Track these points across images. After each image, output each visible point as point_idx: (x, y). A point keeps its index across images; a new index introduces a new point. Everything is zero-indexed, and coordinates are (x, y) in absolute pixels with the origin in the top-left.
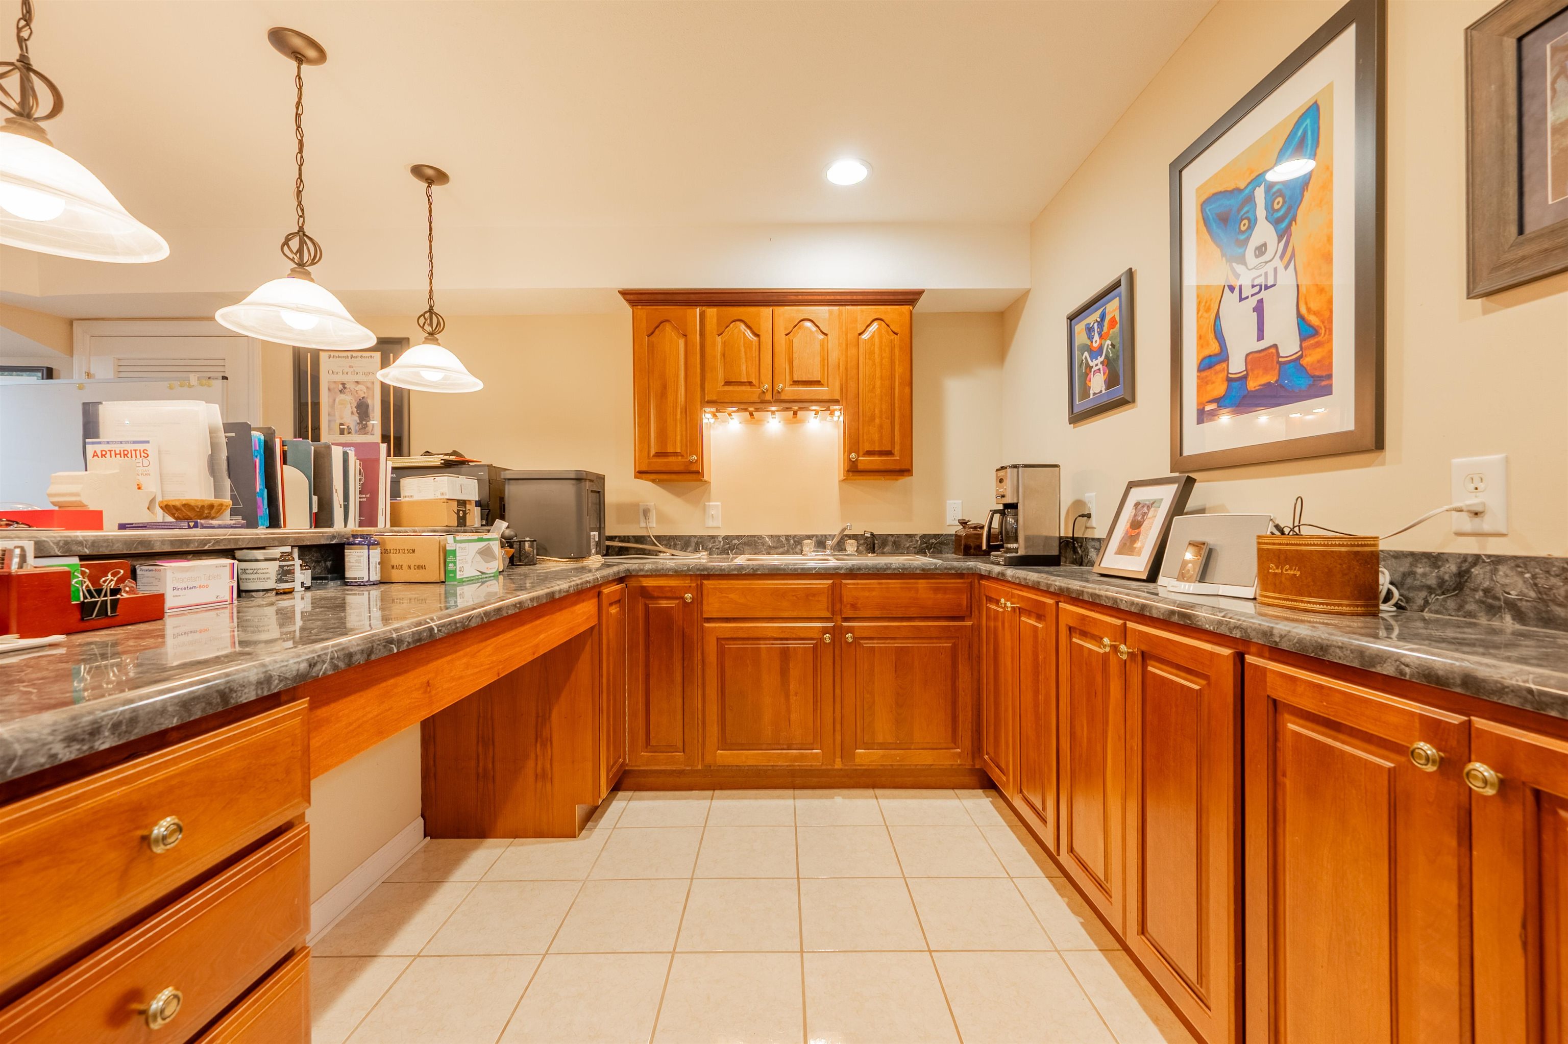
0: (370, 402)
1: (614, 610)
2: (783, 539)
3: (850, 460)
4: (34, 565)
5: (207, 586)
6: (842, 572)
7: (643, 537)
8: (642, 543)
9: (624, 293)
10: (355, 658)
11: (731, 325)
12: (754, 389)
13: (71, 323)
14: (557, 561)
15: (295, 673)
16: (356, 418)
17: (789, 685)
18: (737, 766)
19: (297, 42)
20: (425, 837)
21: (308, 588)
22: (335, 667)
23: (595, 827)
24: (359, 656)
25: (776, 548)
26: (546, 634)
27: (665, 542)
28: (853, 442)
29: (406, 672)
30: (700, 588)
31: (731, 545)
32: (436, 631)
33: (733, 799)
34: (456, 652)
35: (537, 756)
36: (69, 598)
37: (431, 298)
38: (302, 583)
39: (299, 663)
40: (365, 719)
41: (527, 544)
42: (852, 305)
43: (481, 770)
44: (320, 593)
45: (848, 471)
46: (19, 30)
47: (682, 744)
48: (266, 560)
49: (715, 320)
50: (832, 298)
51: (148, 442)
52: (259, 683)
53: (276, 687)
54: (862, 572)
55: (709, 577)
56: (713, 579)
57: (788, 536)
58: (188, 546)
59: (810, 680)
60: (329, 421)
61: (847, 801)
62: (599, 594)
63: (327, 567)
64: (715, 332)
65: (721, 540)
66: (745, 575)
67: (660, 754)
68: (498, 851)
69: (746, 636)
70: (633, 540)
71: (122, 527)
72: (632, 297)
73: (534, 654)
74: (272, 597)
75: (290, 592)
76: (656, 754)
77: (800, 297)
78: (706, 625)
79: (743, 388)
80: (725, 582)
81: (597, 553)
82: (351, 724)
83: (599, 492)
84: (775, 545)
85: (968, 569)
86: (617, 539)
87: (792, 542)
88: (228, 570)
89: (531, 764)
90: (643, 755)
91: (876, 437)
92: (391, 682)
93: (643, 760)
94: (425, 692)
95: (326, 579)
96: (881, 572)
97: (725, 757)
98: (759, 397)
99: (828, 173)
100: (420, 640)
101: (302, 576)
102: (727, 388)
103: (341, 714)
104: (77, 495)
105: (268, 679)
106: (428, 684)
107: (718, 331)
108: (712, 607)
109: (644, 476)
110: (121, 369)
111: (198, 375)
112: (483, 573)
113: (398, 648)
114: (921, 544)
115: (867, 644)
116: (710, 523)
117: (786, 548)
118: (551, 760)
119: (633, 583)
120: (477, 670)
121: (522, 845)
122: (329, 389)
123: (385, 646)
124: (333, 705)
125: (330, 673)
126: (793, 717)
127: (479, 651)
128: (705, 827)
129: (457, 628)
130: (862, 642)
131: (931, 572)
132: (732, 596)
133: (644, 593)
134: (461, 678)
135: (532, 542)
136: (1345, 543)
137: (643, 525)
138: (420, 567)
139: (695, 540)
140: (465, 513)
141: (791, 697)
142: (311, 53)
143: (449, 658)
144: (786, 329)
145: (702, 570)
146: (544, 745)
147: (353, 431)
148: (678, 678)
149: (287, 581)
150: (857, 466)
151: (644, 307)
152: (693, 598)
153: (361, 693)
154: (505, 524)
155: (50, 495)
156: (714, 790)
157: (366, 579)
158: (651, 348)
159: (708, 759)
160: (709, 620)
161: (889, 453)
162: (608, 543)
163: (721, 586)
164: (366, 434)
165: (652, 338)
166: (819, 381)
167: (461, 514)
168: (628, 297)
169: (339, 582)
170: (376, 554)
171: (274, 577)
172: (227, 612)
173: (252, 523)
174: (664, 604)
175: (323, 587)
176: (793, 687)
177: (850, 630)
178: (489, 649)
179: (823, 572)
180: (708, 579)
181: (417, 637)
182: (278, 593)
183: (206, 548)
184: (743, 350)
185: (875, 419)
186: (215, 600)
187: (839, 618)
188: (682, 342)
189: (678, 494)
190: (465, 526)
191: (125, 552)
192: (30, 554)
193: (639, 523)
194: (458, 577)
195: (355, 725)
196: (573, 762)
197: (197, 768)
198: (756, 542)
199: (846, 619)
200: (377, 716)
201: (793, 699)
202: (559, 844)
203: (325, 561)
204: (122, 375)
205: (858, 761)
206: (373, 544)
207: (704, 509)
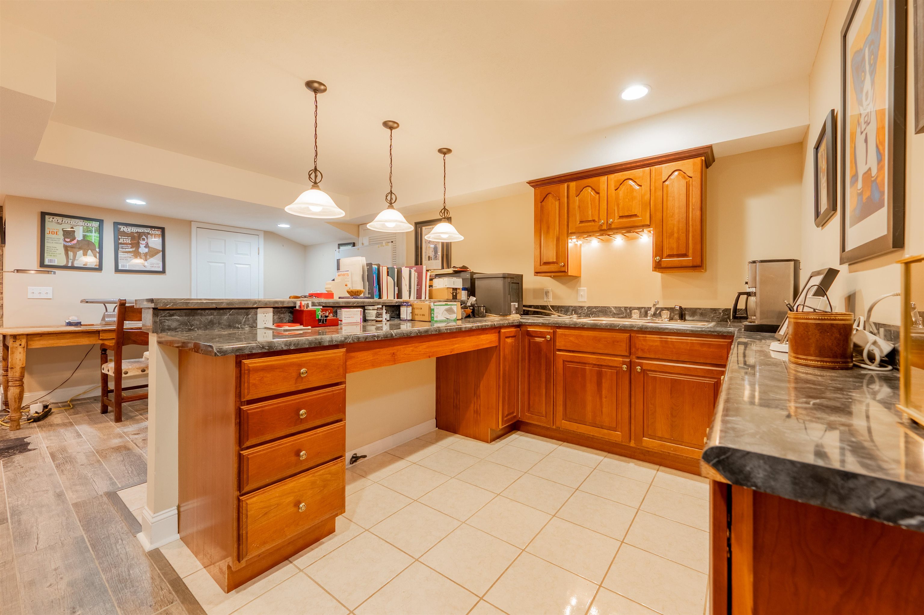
0: (438, 246)
1: (509, 340)
2: (623, 309)
3: (656, 261)
4: (311, 308)
5: (353, 317)
6: (635, 329)
7: (545, 306)
8: (544, 309)
9: (529, 183)
10: (360, 339)
11: (584, 190)
12: (596, 224)
13: (359, 226)
14: (495, 316)
15: (340, 340)
16: (433, 253)
17: (602, 392)
18: (573, 431)
19: (391, 124)
20: (436, 427)
21: (388, 321)
22: (354, 341)
23: (499, 442)
24: (362, 339)
25: (618, 314)
26: (459, 345)
27: (556, 309)
28: (659, 250)
29: (384, 348)
30: (554, 333)
31: (591, 311)
32: (394, 335)
33: (571, 448)
34: (407, 345)
35: (474, 403)
36: (315, 317)
37: (444, 203)
38: (386, 319)
39: (342, 338)
40: (367, 360)
41: (482, 308)
42: (660, 165)
43: (455, 404)
44: (392, 322)
45: (655, 268)
46: (315, 159)
47: (545, 413)
48: (373, 310)
49: (574, 189)
50: (642, 163)
51: (348, 271)
52: (329, 341)
53: (334, 343)
54: (648, 330)
55: (560, 327)
56: (562, 329)
57: (626, 307)
58: (349, 304)
59: (615, 391)
60: (425, 255)
61: (636, 467)
62: (499, 332)
63: (396, 313)
64: (575, 195)
65: (586, 308)
66: (578, 327)
67: (534, 416)
68: (458, 439)
69: (578, 361)
70: (540, 307)
71: (340, 298)
72: (533, 184)
73: (451, 352)
74: (374, 323)
75: (381, 321)
76: (533, 415)
77: (624, 167)
78: (557, 353)
79: (590, 224)
80: (568, 331)
81: (516, 313)
82: (362, 360)
83: (518, 283)
84: (617, 312)
85: (728, 332)
86: (533, 307)
87: (628, 311)
88: (360, 312)
89: (472, 405)
90: (526, 415)
91: (675, 246)
92: (377, 350)
93: (527, 417)
94: (392, 356)
95: (394, 318)
96: (661, 331)
97: (566, 425)
98: (599, 228)
99: (622, 95)
100: (387, 337)
101: (386, 316)
102: (581, 225)
103: (358, 356)
104: (330, 288)
105: (332, 341)
106: (394, 353)
107: (576, 194)
108: (560, 344)
109: (539, 274)
110: (371, 241)
111: (385, 241)
112: (448, 319)
113: (377, 339)
114: (723, 315)
115: (652, 374)
116: (581, 299)
117: (624, 315)
118: (480, 405)
119: (523, 329)
120: (418, 353)
121: (467, 440)
122: (425, 242)
123: (372, 337)
124: (356, 353)
125: (352, 342)
126: (604, 410)
127: (419, 346)
128: (547, 456)
129: (404, 335)
130: (648, 372)
131: (698, 333)
132: (571, 338)
133: (529, 334)
134: (409, 354)
135: (484, 306)
136: (820, 318)
137: (545, 300)
138: (423, 315)
139: (572, 308)
140: (456, 294)
141: (603, 399)
142: (396, 125)
143: (404, 346)
144: (615, 186)
145: (556, 324)
146: (477, 398)
147: (432, 259)
148: (544, 378)
149: (379, 318)
150: (661, 265)
151: (540, 188)
152: (551, 338)
153: (366, 351)
154: (474, 299)
155: (326, 288)
156: (564, 442)
157: (406, 319)
158: (542, 207)
159: (558, 424)
160: (560, 350)
161: (685, 255)
162: (524, 308)
163: (566, 333)
164: (436, 260)
165: (543, 203)
166: (636, 215)
167: (454, 294)
168: (531, 184)
169: (399, 319)
170: (410, 309)
171: (375, 316)
172: (359, 326)
173: (372, 297)
174: (538, 340)
175: (393, 320)
176: (604, 392)
177: (640, 364)
178: (424, 346)
179: (623, 328)
180: (560, 329)
181: (385, 336)
182: (377, 321)
183: (354, 305)
184: (590, 203)
185: (674, 234)
186: (356, 322)
187: (634, 357)
188: (557, 203)
189: (563, 283)
190: (457, 299)
191: (333, 305)
192: (310, 305)
193: (543, 298)
194: (435, 320)
195: (364, 361)
196: (488, 408)
197: (313, 359)
198: (606, 310)
199: (638, 358)
200: (372, 360)
201: (604, 400)
202: (481, 444)
203: (396, 311)
204: (370, 243)
205: (644, 444)
206: (409, 306)
207: (577, 291)
